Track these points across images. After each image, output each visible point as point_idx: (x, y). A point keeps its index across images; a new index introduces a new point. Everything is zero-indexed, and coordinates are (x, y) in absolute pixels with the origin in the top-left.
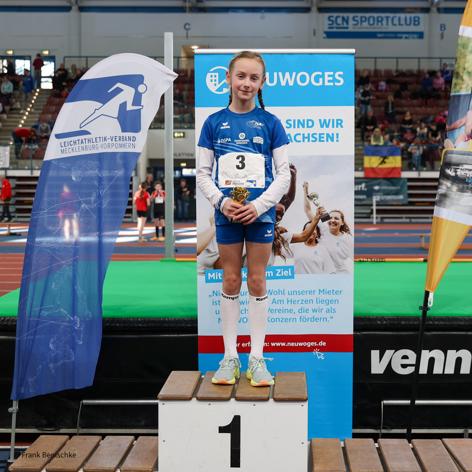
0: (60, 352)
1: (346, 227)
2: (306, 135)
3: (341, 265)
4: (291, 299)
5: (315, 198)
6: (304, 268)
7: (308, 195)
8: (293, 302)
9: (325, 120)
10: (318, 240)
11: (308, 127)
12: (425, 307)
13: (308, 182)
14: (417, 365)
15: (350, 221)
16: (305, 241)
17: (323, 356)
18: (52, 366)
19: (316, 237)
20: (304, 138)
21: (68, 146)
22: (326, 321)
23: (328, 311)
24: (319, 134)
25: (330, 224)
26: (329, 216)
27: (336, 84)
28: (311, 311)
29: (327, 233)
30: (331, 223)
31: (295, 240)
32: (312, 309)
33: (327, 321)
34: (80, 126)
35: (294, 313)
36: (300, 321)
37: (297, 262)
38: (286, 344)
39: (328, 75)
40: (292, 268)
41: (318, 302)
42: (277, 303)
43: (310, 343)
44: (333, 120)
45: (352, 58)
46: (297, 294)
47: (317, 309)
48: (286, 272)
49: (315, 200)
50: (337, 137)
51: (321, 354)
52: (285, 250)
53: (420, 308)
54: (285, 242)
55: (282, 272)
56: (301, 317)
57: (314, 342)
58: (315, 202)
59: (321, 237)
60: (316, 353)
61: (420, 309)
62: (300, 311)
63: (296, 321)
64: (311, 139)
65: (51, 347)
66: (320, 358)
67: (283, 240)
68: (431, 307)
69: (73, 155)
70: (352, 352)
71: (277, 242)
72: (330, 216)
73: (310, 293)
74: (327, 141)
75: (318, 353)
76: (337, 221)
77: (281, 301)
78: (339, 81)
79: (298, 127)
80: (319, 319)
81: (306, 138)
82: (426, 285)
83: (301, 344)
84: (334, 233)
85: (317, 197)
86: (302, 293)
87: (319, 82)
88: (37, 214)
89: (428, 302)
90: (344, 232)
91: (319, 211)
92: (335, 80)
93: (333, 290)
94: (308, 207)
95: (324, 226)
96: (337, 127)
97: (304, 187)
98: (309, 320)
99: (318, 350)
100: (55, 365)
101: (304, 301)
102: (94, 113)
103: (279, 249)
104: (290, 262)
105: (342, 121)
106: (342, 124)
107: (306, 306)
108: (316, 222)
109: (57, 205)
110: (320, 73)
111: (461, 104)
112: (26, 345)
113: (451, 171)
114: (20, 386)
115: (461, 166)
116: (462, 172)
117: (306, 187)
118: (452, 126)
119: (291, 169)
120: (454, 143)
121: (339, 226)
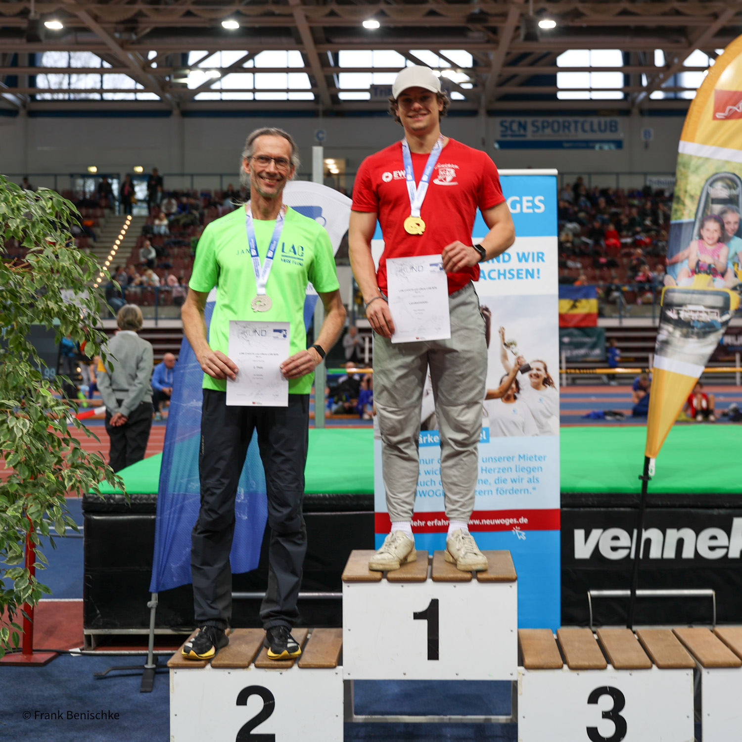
1: (550, 380)
3: (544, 425)
4: (486, 467)
5: (513, 346)
6: (501, 429)
7: (506, 342)
9: (524, 254)
10: (517, 396)
11: (504, 261)
12: (645, 477)
13: (504, 328)
16: (501, 397)
17: (524, 535)
19: (515, 393)
23: (530, 481)
24: (517, 270)
25: (531, 376)
26: (530, 366)
27: (537, 211)
28: (509, 481)
29: (527, 387)
31: (490, 396)
32: (511, 479)
33: (529, 493)
35: (489, 484)
36: (497, 494)
37: (492, 423)
38: (481, 521)
39: (527, 200)
41: (518, 470)
43: (508, 520)
44: (533, 253)
45: (554, 180)
46: (493, 461)
47: (517, 479)
50: (538, 273)
51: (522, 533)
53: (640, 477)
56: (498, 489)
57: (513, 519)
58: (513, 350)
59: (521, 392)
63: (492, 494)
66: (521, 538)
68: (653, 476)
70: (559, 530)
73: (509, 460)
74: (527, 277)
75: (518, 532)
78: (539, 208)
80: (520, 490)
81: (502, 274)
82: (646, 450)
83: (498, 522)
84: (536, 387)
85: (515, 344)
86: (499, 459)
87: (516, 209)
89: (648, 470)
90: (548, 386)
91: (518, 361)
92: (534, 206)
93: (535, 455)
94: (505, 357)
95: (524, 379)
96: (538, 261)
97: (500, 332)
98: (508, 492)
99: (518, 528)
101: (501, 470)
105: (543, 254)
106: (544, 258)
107: (503, 476)
108: (514, 374)
110: (517, 198)
111: (683, 234)
112: (169, 525)
113: (672, 312)
114: (160, 574)
115: (684, 307)
116: (686, 314)
117: (502, 333)
118: (674, 260)
119: (485, 312)
120: (675, 279)
121: (541, 380)
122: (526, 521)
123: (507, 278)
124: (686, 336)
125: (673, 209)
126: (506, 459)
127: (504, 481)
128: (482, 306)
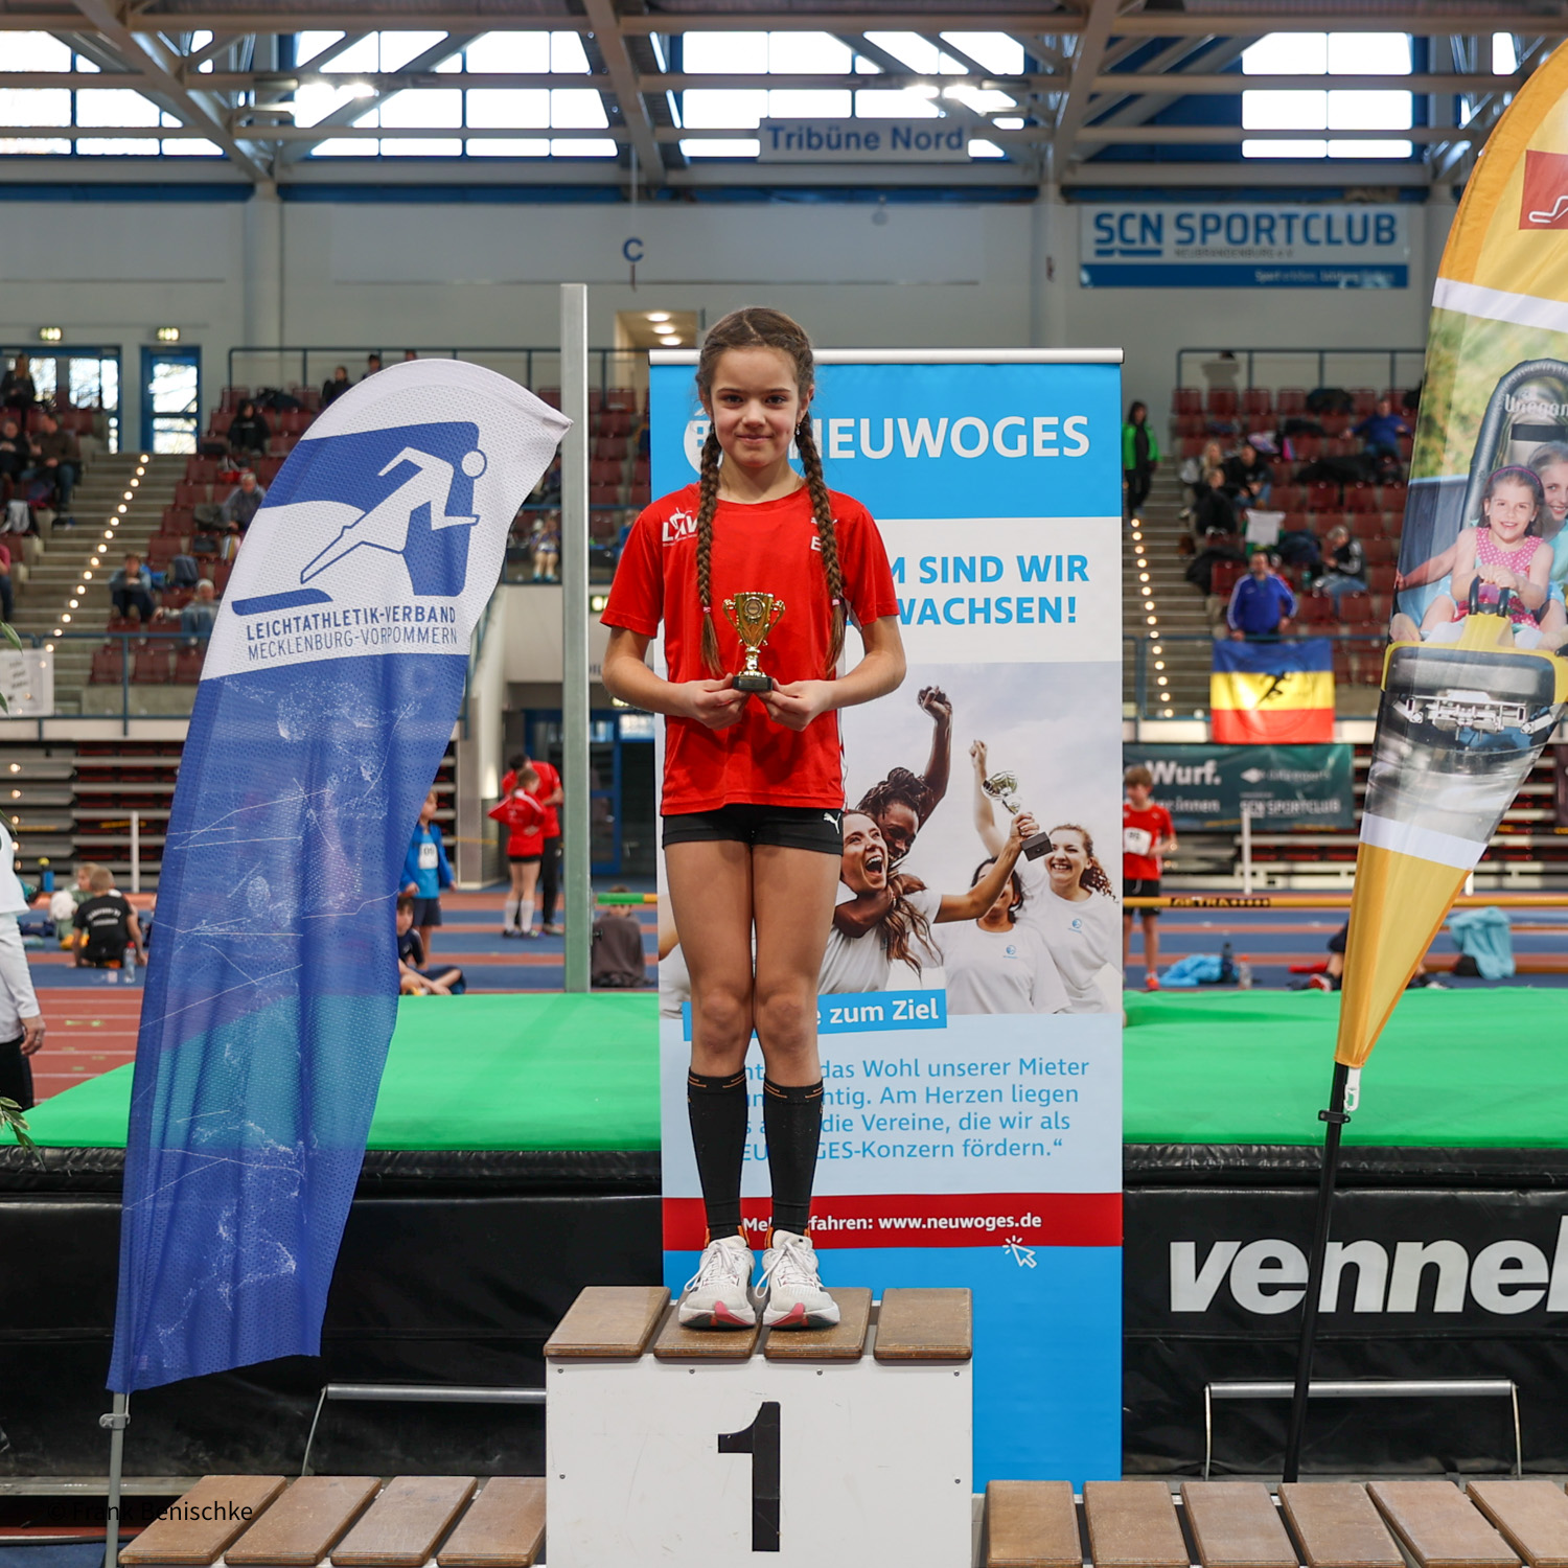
1: (1098, 875)
2: (980, 604)
3: (1084, 987)
4: (938, 1089)
5: (1006, 790)
6: (977, 996)
7: (987, 779)
8: (944, 1097)
9: (1034, 559)
10: (1017, 914)
11: (985, 578)
12: (1335, 1115)
13: (985, 743)
14: (1313, 1287)
15: (1111, 857)
16: (977, 916)
17: (1033, 1257)
18: (227, 1290)
19: (1012, 905)
20: (973, 610)
21: (268, 635)
22: (1042, 1154)
23: (1047, 1124)
24: (1018, 599)
25: (1051, 865)
26: (1048, 840)
27: (1068, 452)
28: (996, 1124)
29: (1042, 893)
30: (1054, 862)
31: (948, 913)
32: (1001, 1119)
33: (1045, 1153)
34: (302, 576)
35: (945, 1129)
36: (966, 1155)
37: (953, 978)
38: (924, 1222)
39: (1044, 426)
40: (940, 995)
41: (1017, 1097)
42: (895, 1099)
43: (993, 1219)
44: (1059, 559)
45: (1114, 376)
46: (956, 1074)
47: (1015, 1118)
48: (922, 1009)
49: (1006, 795)
50: (1072, 610)
51: (1027, 1253)
52: (919, 942)
53: (1322, 1116)
54: (918, 920)
55: (911, 1007)
56: (968, 1143)
57: (1006, 1217)
58: (1006, 799)
59: (1025, 903)
60: (1013, 1248)
61: (1320, 1119)
62: (965, 1124)
63: (952, 1155)
64: (995, 613)
65: (224, 1235)
66: (1026, 1264)
67: (912, 914)
68: (1352, 1113)
69: (281, 664)
70: (1114, 1244)
71: (896, 920)
72: (1052, 842)
73: (994, 1071)
74: (1042, 620)
75: (1017, 1250)
76: (1071, 856)
77: (906, 1094)
78: (1075, 445)
79: (957, 579)
80: (1021, 1147)
81: (979, 610)
82: (1338, 1048)
83: (967, 1223)
84: (1064, 891)
85: (1013, 786)
86: (969, 1069)
87: (1016, 448)
88: (183, 838)
89: (1343, 1097)
90: (1094, 890)
91: (1019, 828)
92: (1063, 441)
93: (1061, 1060)
95: (1033, 871)
96: (1071, 578)
97: (974, 755)
98: (992, 1149)
99: (1017, 1239)
101: (976, 1094)
102: (340, 537)
103: (900, 941)
104: (933, 978)
105: (1084, 562)
106: (1085, 570)
107: (981, 1110)
108: (1010, 859)
109: (237, 813)
110: (1021, 421)
111: (1439, 511)
112: (151, 1230)
113: (1410, 708)
114: (133, 1350)
115: (1439, 693)
116: (1442, 711)
117: (979, 755)
118: (1415, 576)
119: (936, 704)
120: (1419, 626)
121: (1078, 873)
122: (1037, 1222)
123: (993, 619)
124: (1443, 766)
125: (1416, 448)
126: (987, 1069)
127: (982, 1123)
128: (930, 689)
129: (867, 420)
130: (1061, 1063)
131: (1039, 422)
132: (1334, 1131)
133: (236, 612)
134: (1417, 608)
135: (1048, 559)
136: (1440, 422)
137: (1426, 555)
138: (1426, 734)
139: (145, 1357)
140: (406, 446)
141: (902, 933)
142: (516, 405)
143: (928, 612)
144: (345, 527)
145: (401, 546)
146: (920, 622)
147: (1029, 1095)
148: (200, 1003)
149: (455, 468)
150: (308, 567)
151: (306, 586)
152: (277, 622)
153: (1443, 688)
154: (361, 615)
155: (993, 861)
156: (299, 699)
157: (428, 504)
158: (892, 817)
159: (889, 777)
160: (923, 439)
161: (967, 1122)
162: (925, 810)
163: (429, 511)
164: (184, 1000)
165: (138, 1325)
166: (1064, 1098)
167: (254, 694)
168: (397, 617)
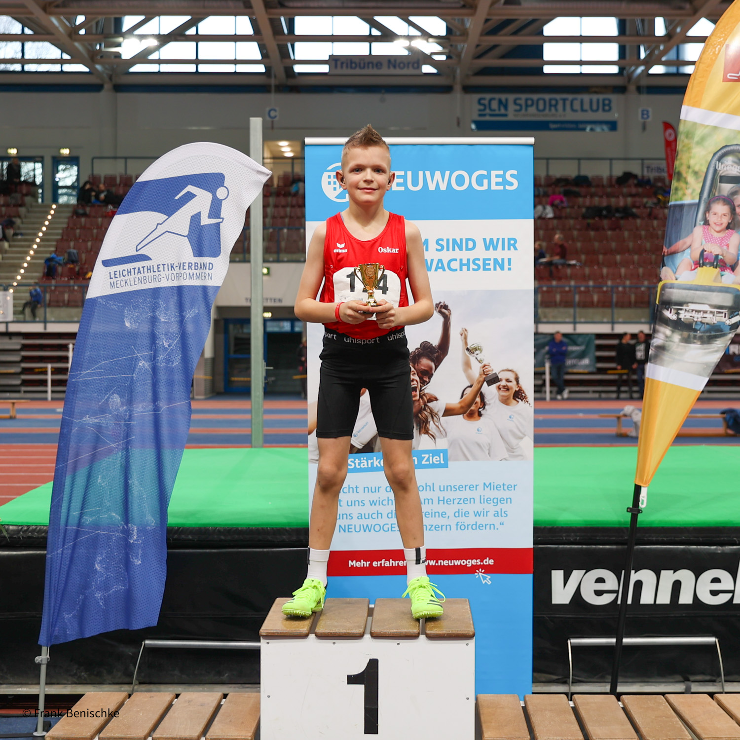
0: (112, 575)
1: (522, 393)
2: (465, 262)
3: (515, 448)
4: (444, 497)
5: (477, 352)
6: (463, 451)
7: (468, 347)
8: (447, 501)
9: (491, 240)
10: (482, 412)
11: (467, 249)
12: (635, 509)
13: (467, 329)
15: (528, 384)
16: (463, 413)
17: (489, 579)
18: (100, 595)
19: (480, 408)
20: (461, 265)
21: (120, 277)
22: (494, 529)
23: (496, 514)
24: (483, 259)
25: (499, 388)
26: (498, 377)
27: (508, 188)
28: (472, 514)
29: (495, 402)
30: (501, 387)
31: (449, 412)
32: (474, 512)
33: (496, 529)
34: (137, 248)
35: (447, 517)
36: (457, 529)
37: (452, 443)
38: (437, 562)
39: (496, 175)
40: (445, 452)
41: (482, 501)
43: (470, 561)
44: (503, 239)
45: (531, 150)
46: (452, 490)
47: (481, 512)
48: (436, 458)
49: (477, 354)
50: (509, 264)
51: (487, 577)
52: (435, 426)
53: (629, 510)
54: (435, 416)
55: (431, 458)
56: (458, 524)
57: (476, 560)
58: (477, 356)
59: (486, 407)
60: (480, 575)
61: (627, 511)
62: (457, 514)
63: (450, 530)
64: (472, 266)
65: (98, 569)
66: (486, 583)
67: (431, 412)
68: (645, 508)
69: (126, 291)
70: (530, 573)
71: (424, 416)
72: (500, 377)
73: (471, 489)
74: (495, 269)
75: (482, 576)
76: (509, 384)
77: (428, 500)
78: (511, 184)
79: (454, 250)
80: (484, 526)
81: (465, 265)
82: (636, 477)
83: (457, 563)
84: (505, 401)
85: (481, 350)
86: (459, 488)
87: (482, 185)
88: (77, 376)
89: (639, 501)
90: (520, 400)
91: (483, 370)
92: (505, 182)
93: (504, 484)
94: (467, 365)
95: (490, 391)
96: (509, 249)
97: (462, 335)
98: (470, 527)
99: (482, 570)
100: (103, 594)
101: (462, 500)
102: (155, 229)
103: (426, 425)
104: (441, 443)
105: (516, 241)
106: (516, 245)
107: (464, 508)
108: (479, 386)
109: (104, 363)
110: (485, 173)
111: (684, 217)
112: (60, 567)
113: (671, 312)
114: (52, 625)
115: (685, 305)
116: (687, 314)
117: (464, 335)
118: (673, 248)
119: (443, 310)
120: (675, 273)
121: (512, 392)
122: (491, 562)
123: (471, 269)
124: (687, 340)
125: (673, 187)
126: (467, 488)
127: (465, 514)
128: (440, 303)
129: (411, 172)
130: (504, 485)
131: (494, 173)
132: (634, 518)
133: (104, 266)
134: (674, 264)
135: (498, 239)
136: (684, 175)
137: (678, 238)
138: (678, 325)
139: (57, 628)
140: (189, 184)
141: (426, 422)
142: (242, 164)
143: (440, 265)
144: (158, 224)
145: (186, 233)
146: (436, 270)
147: (488, 500)
148: (85, 456)
149: (213, 195)
150: (140, 243)
151: (139, 253)
152: (124, 270)
153: (687, 303)
154: (166, 267)
155: (471, 386)
156: (135, 307)
157: (200, 212)
158: (422, 365)
159: (420, 346)
160: (437, 181)
161: (458, 513)
162: (438, 362)
163: (200, 216)
164: (77, 455)
165: (54, 613)
166: (505, 502)
167: (112, 305)
168: (185, 268)
